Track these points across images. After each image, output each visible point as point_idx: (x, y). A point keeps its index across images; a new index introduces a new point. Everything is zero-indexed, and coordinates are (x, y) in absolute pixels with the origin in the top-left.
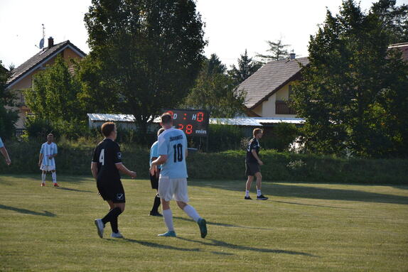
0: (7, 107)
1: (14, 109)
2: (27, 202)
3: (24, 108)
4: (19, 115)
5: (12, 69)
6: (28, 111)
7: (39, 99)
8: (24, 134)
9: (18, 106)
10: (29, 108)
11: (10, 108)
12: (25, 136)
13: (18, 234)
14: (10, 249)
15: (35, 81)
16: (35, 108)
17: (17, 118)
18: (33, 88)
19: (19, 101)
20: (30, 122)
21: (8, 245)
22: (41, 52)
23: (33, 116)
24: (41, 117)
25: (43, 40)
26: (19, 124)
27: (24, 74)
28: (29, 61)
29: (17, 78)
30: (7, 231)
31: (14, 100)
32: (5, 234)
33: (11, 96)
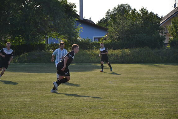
0: (160, 34)
1: (164, 35)
2: (170, 75)
3: (168, 34)
4: (166, 37)
5: (162, 17)
6: (170, 35)
7: (174, 30)
8: (168, 45)
9: (165, 33)
10: (170, 34)
11: (162, 34)
12: (169, 46)
13: (167, 89)
14: (164, 96)
15: (173, 22)
16: (172, 34)
17: (165, 39)
18: (171, 25)
19: (165, 31)
20: (171, 40)
21: (163, 94)
22: (175, 9)
23: (172, 38)
24: (176, 38)
25: (175, 4)
26: (166, 41)
27: (167, 19)
28: (170, 14)
29: (164, 21)
30: (163, 88)
31: (163, 31)
32: (162, 89)
33: (162, 29)
